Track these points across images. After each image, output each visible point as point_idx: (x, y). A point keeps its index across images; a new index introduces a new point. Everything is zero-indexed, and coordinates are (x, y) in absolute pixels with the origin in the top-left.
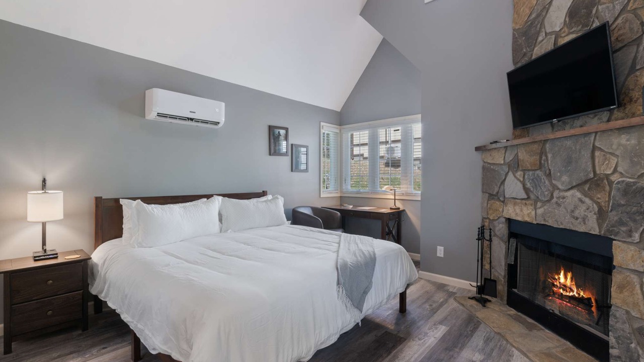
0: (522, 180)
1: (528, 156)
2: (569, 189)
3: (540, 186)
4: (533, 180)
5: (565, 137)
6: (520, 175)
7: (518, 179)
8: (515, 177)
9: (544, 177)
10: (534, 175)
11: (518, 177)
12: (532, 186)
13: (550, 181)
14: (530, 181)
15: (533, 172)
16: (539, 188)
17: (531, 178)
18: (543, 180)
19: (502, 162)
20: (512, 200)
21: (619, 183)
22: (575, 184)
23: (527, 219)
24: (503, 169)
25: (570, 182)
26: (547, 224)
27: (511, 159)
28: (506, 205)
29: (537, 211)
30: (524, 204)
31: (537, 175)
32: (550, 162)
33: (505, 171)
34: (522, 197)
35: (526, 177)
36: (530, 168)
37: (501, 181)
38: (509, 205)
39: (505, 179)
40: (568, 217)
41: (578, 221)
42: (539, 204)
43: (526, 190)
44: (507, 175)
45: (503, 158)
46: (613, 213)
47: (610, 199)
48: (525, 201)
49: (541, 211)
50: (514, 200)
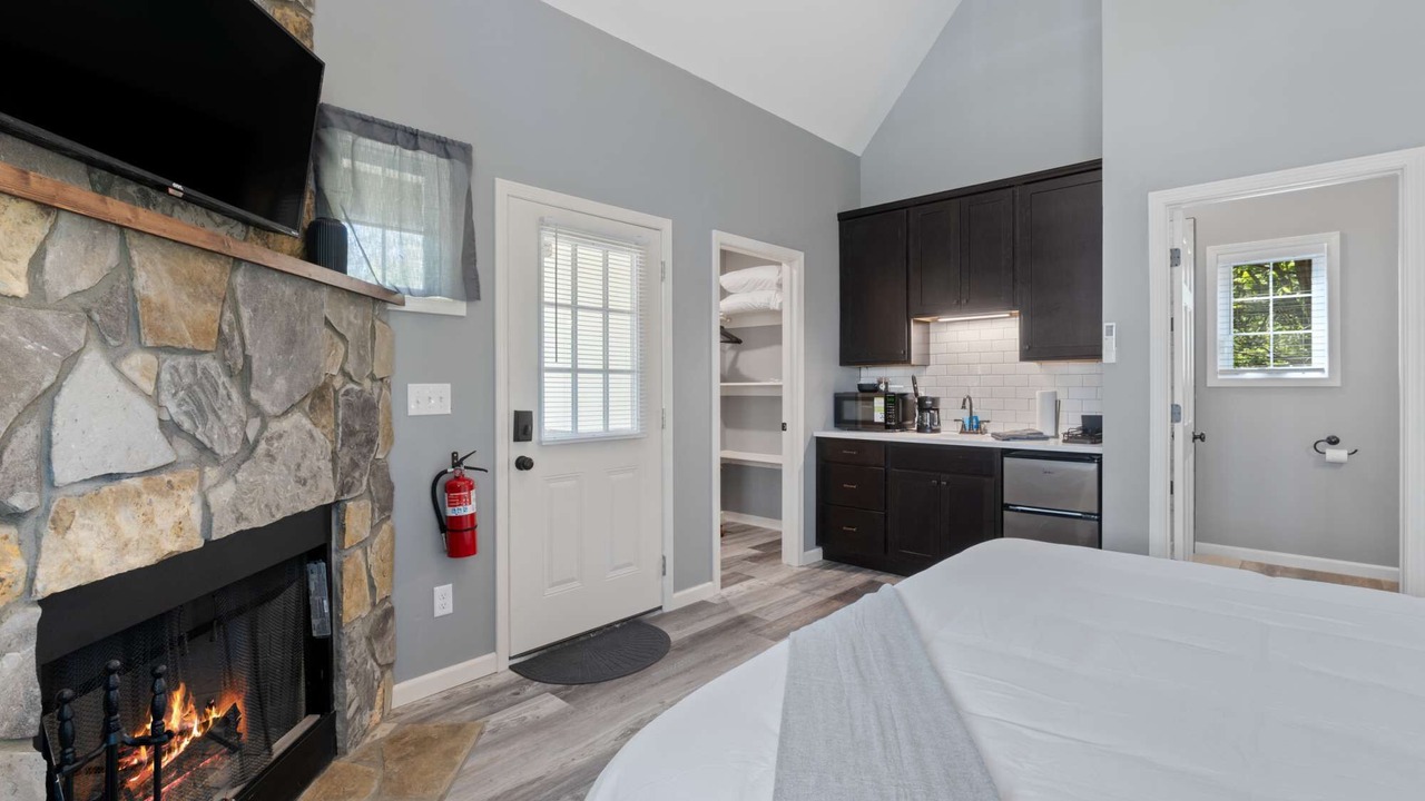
0: (149, 388)
1: (185, 297)
2: (285, 413)
3: (214, 411)
4: (190, 386)
5: (282, 272)
6: (144, 370)
7: (133, 385)
8: (121, 374)
9: (223, 379)
10: (195, 373)
11: (135, 376)
12: (187, 413)
13: (246, 395)
14: (181, 393)
15: (190, 359)
16: (211, 417)
17: (187, 381)
18: (222, 391)
19: (20, 288)
20: (106, 488)
21: (347, 393)
22: (298, 398)
23: (172, 545)
24: (37, 332)
25: (289, 394)
26: (244, 526)
27: (83, 283)
28: (61, 527)
29: (212, 499)
30: (160, 493)
31: (205, 370)
32: (247, 332)
33: (55, 343)
34: (151, 464)
35: (165, 377)
36: (189, 343)
37: (24, 395)
38: (79, 520)
39: (56, 388)
40: (292, 486)
41: (307, 488)
42: (212, 473)
43: (170, 428)
44: (70, 361)
45: (23, 265)
46: (345, 450)
47: (337, 425)
48: (166, 477)
49: (222, 495)
50: (115, 486)
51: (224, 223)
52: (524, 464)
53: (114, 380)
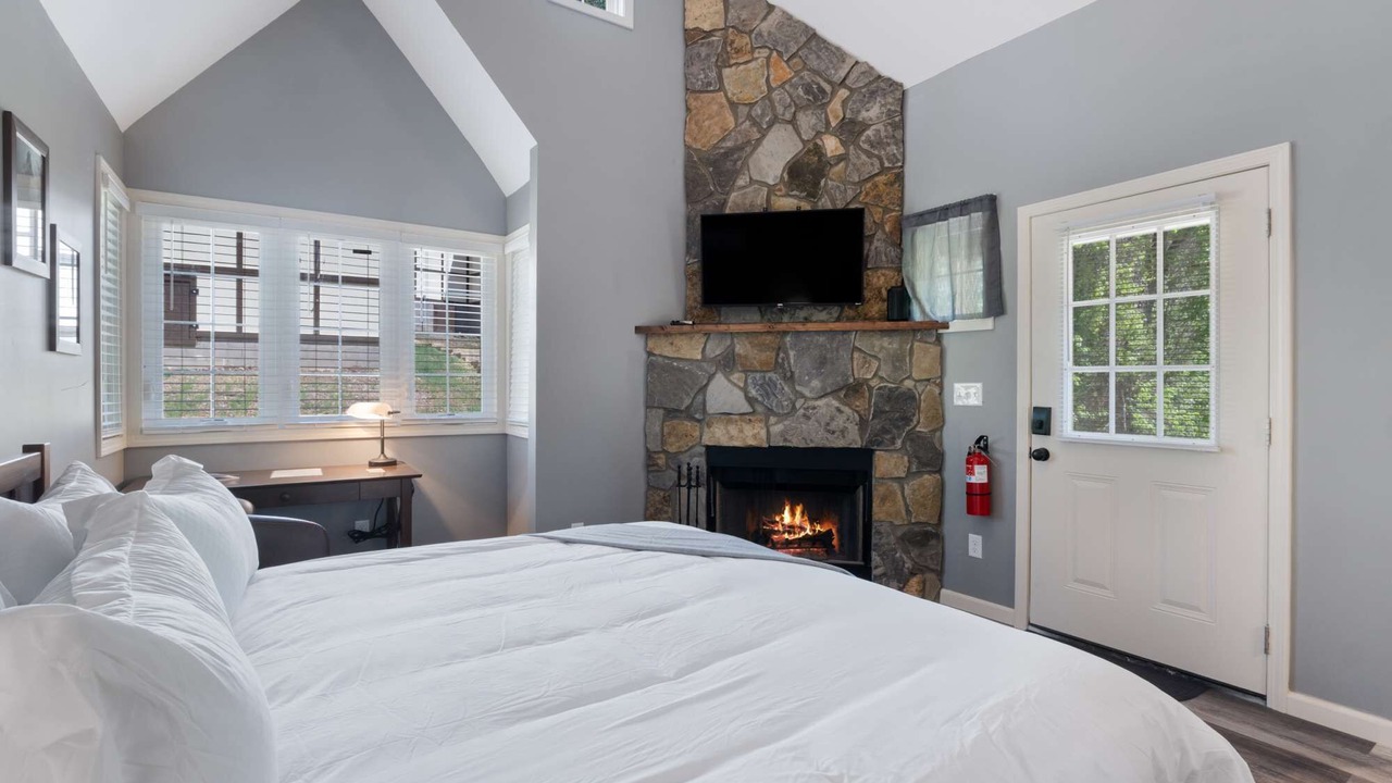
0: (742, 385)
1: (755, 351)
2: (821, 397)
3: (774, 394)
4: (761, 385)
6: (739, 379)
7: (735, 385)
8: (729, 380)
9: (780, 381)
10: (764, 379)
11: (735, 381)
12: (760, 395)
13: (792, 387)
14: (758, 387)
15: (763, 374)
16: (773, 397)
17: (759, 382)
18: (779, 386)
19: (699, 357)
20: (723, 417)
21: (880, 388)
22: (829, 390)
23: (752, 442)
24: (701, 369)
25: (823, 388)
26: (788, 444)
27: (718, 352)
28: (709, 426)
29: (771, 429)
30: (745, 422)
31: (770, 379)
32: (792, 361)
33: (706, 371)
34: (742, 411)
35: (750, 381)
36: (759, 368)
37: (698, 387)
38: (715, 425)
39: (707, 385)
40: (822, 432)
41: (836, 435)
42: (773, 419)
43: (750, 400)
44: (711, 377)
45: (700, 350)
46: (876, 421)
47: (870, 406)
48: (748, 417)
49: (776, 429)
50: (727, 417)
51: (825, 309)
52: (1042, 455)
53: (726, 382)
